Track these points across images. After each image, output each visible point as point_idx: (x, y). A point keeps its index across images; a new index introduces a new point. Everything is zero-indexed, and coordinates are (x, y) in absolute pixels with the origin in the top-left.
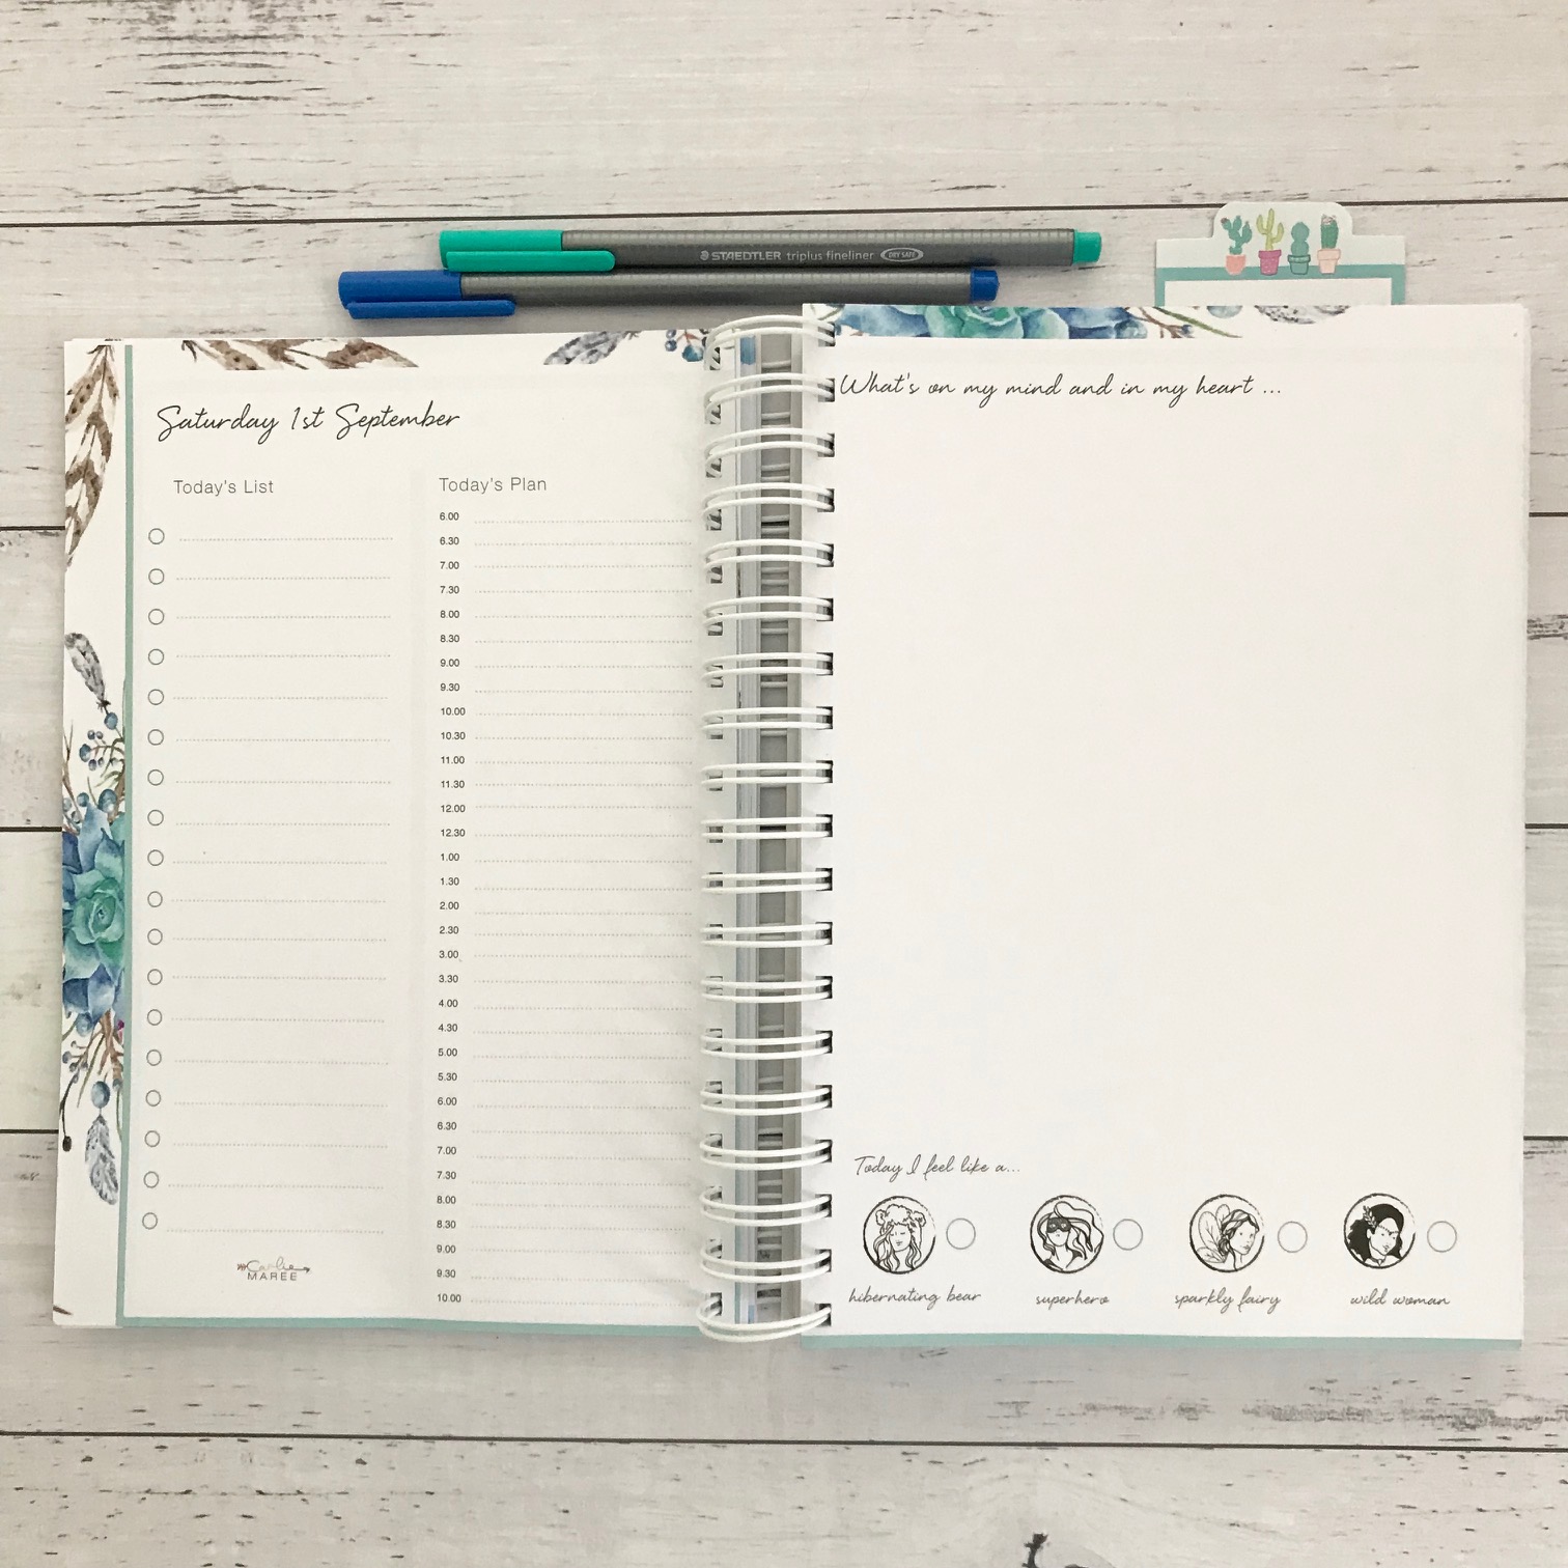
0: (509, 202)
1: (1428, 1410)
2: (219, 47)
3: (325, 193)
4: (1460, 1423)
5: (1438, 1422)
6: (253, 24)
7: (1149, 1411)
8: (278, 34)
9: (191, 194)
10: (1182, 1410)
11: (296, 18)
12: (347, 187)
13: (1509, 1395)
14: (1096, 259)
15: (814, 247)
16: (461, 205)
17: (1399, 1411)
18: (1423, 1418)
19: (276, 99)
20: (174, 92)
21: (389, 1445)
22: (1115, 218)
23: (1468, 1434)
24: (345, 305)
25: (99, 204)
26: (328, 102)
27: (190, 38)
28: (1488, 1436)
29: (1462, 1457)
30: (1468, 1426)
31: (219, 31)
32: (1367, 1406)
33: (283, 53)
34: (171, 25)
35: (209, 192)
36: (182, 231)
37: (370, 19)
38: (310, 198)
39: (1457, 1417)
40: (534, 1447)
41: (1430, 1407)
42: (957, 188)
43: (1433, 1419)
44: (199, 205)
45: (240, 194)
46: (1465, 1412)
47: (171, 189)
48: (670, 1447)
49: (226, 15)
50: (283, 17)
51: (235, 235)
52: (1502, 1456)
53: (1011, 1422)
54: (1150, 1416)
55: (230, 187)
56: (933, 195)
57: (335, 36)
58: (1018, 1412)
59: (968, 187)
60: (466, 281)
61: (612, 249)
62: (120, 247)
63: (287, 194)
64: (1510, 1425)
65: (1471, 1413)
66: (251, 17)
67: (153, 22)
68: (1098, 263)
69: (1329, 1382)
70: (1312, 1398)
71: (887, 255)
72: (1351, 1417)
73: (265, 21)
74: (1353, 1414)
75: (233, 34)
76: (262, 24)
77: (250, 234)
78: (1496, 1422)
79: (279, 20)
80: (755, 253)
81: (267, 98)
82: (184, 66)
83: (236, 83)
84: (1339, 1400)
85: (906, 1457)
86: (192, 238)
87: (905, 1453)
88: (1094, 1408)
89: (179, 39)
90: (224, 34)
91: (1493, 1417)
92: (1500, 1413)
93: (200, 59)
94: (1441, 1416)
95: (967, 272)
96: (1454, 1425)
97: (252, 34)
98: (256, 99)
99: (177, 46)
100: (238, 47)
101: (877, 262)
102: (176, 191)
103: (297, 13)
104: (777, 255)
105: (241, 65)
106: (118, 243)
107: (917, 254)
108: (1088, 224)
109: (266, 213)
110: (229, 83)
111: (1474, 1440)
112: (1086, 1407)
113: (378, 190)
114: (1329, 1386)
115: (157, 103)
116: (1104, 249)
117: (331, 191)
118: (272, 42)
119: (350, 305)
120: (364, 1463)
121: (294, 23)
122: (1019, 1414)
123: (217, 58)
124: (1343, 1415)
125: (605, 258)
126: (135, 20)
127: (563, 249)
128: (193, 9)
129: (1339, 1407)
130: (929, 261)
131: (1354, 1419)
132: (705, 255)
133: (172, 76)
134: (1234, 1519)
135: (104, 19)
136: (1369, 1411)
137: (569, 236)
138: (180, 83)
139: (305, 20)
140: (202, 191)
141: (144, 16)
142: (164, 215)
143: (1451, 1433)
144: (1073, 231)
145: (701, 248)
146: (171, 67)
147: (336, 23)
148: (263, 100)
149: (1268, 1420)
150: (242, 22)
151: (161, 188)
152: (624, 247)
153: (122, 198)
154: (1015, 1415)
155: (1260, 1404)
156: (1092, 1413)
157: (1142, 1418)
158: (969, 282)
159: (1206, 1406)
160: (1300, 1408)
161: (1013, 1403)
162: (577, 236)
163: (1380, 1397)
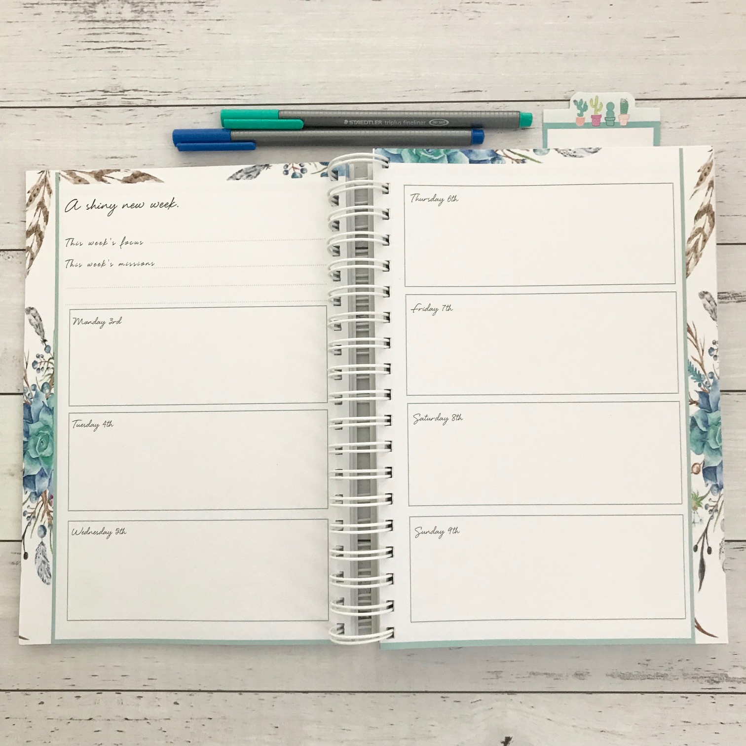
0: (252, 97)
1: (695, 674)
2: (116, 25)
3: (166, 93)
4: (712, 681)
5: (700, 680)
6: (133, 14)
7: (560, 675)
8: (145, 19)
9: (102, 93)
10: (577, 675)
11: (153, 12)
12: (177, 91)
13: (734, 666)
14: (530, 125)
15: (398, 119)
16: (230, 99)
17: (682, 674)
18: (693, 678)
19: (143, 49)
20: (95, 46)
21: (190, 695)
22: (539, 106)
23: (715, 686)
24: (175, 145)
25: (59, 97)
26: (168, 50)
27: (103, 21)
28: (724, 686)
29: (713, 697)
30: (715, 682)
31: (117, 18)
32: (666, 672)
33: (147, 28)
34: (94, 14)
35: (111, 92)
36: (98, 110)
37: (188, 13)
38: (159, 95)
39: (709, 677)
40: (262, 695)
41: (696, 672)
42: (465, 92)
43: (698, 678)
44: (106, 98)
45: (126, 93)
46: (713, 675)
47: (93, 91)
48: (328, 695)
49: (121, 10)
50: (148, 12)
51: (123, 112)
52: (731, 697)
53: (494, 681)
54: (561, 678)
55: (121, 90)
56: (453, 95)
57: (172, 20)
58: (497, 676)
59: (469, 91)
60: (234, 134)
61: (302, 119)
62: (68, 118)
63: (148, 93)
64: (735, 681)
65: (716, 675)
66: (132, 11)
67: (86, 13)
68: (531, 127)
69: (647, 660)
70: (640, 669)
71: (432, 122)
72: (658, 678)
73: (139, 13)
74: (659, 676)
75: (123, 19)
76: (137, 14)
77: (130, 112)
78: (728, 679)
79: (146, 13)
80: (370, 121)
81: (139, 49)
82: (100, 34)
83: (125, 42)
84: (652, 669)
85: (443, 699)
86: (102, 113)
87: (442, 697)
88: (534, 674)
89: (98, 21)
90: (120, 19)
91: (726, 676)
92: (730, 675)
93: (107, 31)
94: (702, 677)
95: (470, 130)
96: (708, 681)
97: (133, 19)
98: (134, 49)
99: (97, 25)
100: (125, 25)
101: (426, 125)
102: (95, 92)
103: (154, 10)
104: (380, 122)
105: (127, 34)
106: (67, 116)
107: (446, 123)
108: (525, 109)
109: (138, 102)
110: (122, 42)
111: (718, 689)
112: (530, 674)
113: (190, 92)
114: (647, 662)
115: (87, 51)
116: (534, 120)
117: (169, 92)
118: (142, 23)
119: (178, 144)
120: (178, 704)
121: (153, 14)
122: (498, 678)
123: (116, 30)
124: (654, 676)
125: (299, 123)
126: (77, 12)
127: (279, 118)
128: (105, 8)
129: (652, 673)
130: (451, 125)
131: (660, 679)
132: (346, 122)
133: (94, 38)
134: (602, 728)
135: (63, 12)
136: (667, 674)
137: (282, 113)
138: (98, 42)
139: (157, 13)
140: (108, 92)
141: (82, 10)
142: (89, 103)
143: (706, 686)
144: (519, 112)
145: (345, 118)
146: (94, 34)
147: (172, 14)
148: (137, 50)
149: (618, 680)
150: (128, 13)
151: (88, 90)
152: (308, 118)
153: (70, 95)
154: (496, 677)
155: (614, 671)
156: (532, 676)
157: (557, 679)
158: (470, 135)
159: (589, 673)
160: (634, 673)
161: (495, 672)
162: (285, 112)
163: (672, 668)
